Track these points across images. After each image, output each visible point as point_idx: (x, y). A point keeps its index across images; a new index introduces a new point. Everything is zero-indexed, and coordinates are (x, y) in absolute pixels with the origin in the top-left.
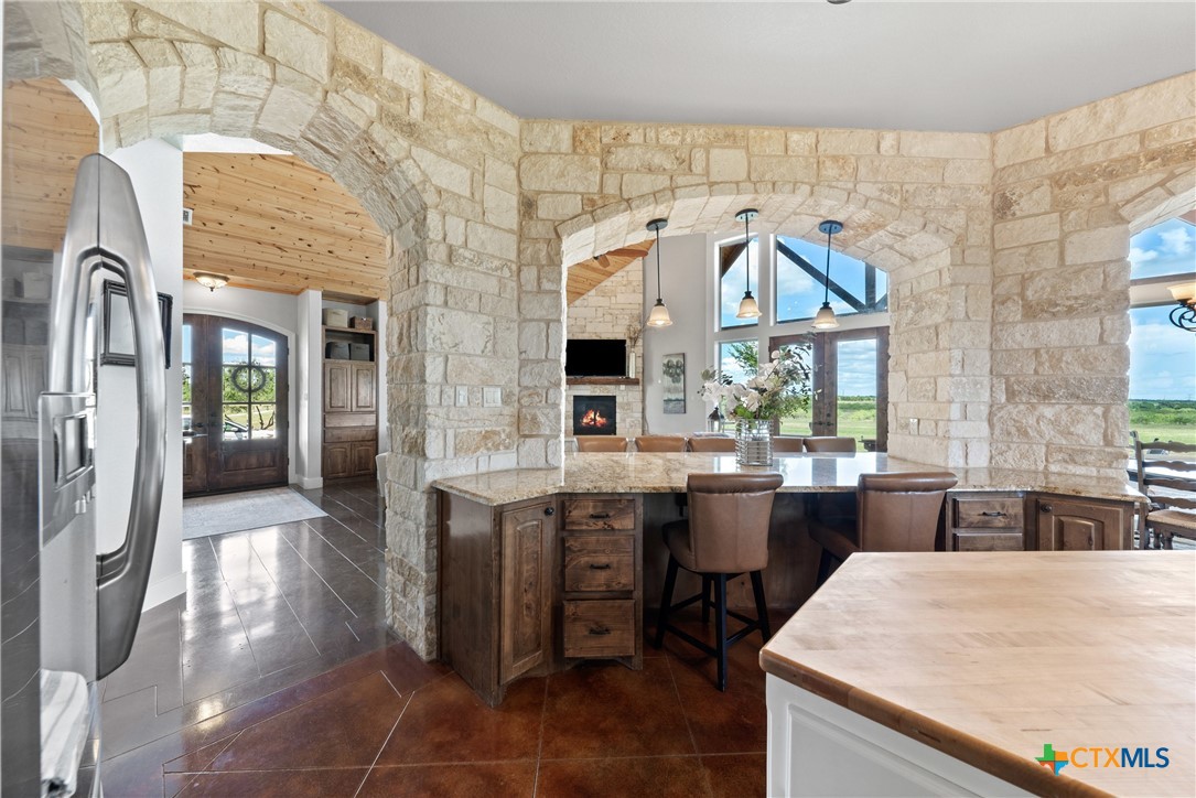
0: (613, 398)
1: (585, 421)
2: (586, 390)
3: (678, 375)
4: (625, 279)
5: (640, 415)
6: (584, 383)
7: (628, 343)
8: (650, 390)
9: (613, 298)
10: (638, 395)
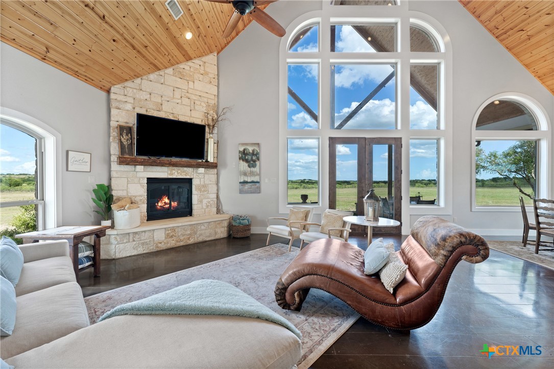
0: (189, 181)
1: (160, 204)
2: (161, 173)
3: (254, 161)
4: (202, 68)
5: (215, 196)
6: (162, 165)
7: (207, 129)
8: (224, 173)
9: (191, 83)
10: (214, 178)
